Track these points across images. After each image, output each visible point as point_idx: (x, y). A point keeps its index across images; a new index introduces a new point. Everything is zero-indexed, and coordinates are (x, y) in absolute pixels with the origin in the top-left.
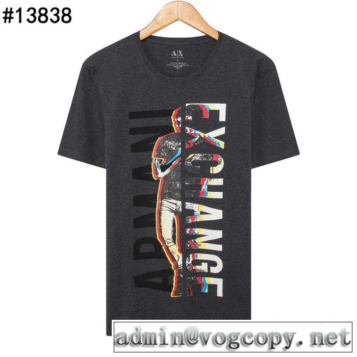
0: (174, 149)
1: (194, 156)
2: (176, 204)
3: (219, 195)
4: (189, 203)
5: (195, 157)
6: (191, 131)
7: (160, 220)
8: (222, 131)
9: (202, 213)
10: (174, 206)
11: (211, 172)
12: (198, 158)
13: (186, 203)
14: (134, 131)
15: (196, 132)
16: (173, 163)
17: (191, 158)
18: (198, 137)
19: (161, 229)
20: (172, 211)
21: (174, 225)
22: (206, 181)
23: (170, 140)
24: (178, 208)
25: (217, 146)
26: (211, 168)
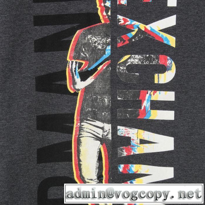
0: (100, 47)
1: (129, 58)
2: (102, 128)
3: (169, 115)
4: (123, 128)
5: (132, 60)
6: (125, 21)
7: (78, 152)
8: (171, 21)
9: (143, 142)
10: (100, 131)
11: (156, 82)
12: (137, 60)
13: (119, 127)
14: (39, 21)
15: (133, 23)
16: (99, 69)
17: (126, 61)
18: (136, 30)
19: (80, 165)
20: (97, 138)
21: (100, 159)
22: (147, 95)
23: (94, 35)
24: (105, 134)
25: (165, 42)
26: (156, 76)
